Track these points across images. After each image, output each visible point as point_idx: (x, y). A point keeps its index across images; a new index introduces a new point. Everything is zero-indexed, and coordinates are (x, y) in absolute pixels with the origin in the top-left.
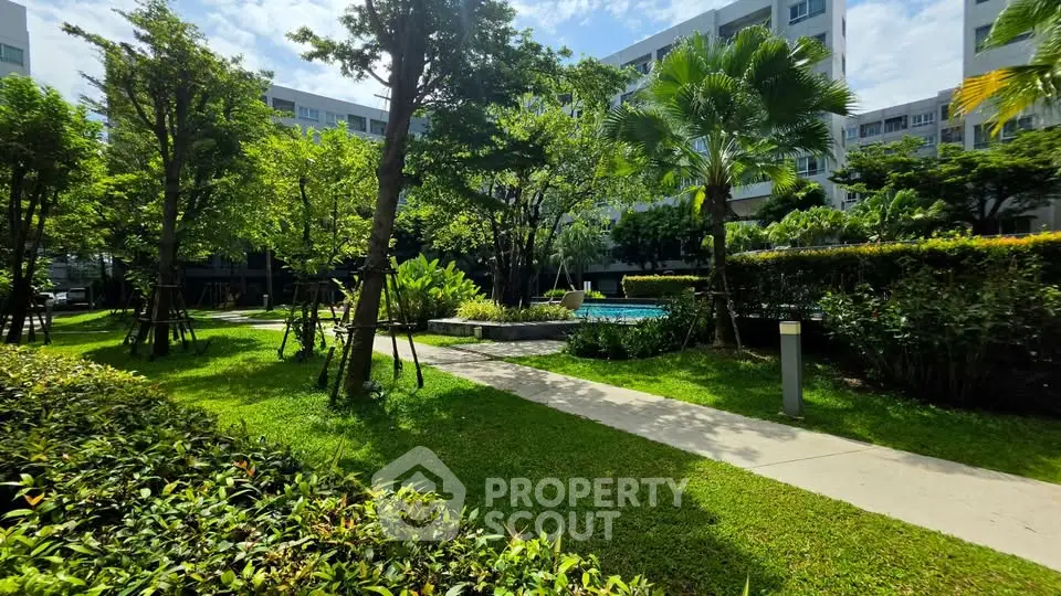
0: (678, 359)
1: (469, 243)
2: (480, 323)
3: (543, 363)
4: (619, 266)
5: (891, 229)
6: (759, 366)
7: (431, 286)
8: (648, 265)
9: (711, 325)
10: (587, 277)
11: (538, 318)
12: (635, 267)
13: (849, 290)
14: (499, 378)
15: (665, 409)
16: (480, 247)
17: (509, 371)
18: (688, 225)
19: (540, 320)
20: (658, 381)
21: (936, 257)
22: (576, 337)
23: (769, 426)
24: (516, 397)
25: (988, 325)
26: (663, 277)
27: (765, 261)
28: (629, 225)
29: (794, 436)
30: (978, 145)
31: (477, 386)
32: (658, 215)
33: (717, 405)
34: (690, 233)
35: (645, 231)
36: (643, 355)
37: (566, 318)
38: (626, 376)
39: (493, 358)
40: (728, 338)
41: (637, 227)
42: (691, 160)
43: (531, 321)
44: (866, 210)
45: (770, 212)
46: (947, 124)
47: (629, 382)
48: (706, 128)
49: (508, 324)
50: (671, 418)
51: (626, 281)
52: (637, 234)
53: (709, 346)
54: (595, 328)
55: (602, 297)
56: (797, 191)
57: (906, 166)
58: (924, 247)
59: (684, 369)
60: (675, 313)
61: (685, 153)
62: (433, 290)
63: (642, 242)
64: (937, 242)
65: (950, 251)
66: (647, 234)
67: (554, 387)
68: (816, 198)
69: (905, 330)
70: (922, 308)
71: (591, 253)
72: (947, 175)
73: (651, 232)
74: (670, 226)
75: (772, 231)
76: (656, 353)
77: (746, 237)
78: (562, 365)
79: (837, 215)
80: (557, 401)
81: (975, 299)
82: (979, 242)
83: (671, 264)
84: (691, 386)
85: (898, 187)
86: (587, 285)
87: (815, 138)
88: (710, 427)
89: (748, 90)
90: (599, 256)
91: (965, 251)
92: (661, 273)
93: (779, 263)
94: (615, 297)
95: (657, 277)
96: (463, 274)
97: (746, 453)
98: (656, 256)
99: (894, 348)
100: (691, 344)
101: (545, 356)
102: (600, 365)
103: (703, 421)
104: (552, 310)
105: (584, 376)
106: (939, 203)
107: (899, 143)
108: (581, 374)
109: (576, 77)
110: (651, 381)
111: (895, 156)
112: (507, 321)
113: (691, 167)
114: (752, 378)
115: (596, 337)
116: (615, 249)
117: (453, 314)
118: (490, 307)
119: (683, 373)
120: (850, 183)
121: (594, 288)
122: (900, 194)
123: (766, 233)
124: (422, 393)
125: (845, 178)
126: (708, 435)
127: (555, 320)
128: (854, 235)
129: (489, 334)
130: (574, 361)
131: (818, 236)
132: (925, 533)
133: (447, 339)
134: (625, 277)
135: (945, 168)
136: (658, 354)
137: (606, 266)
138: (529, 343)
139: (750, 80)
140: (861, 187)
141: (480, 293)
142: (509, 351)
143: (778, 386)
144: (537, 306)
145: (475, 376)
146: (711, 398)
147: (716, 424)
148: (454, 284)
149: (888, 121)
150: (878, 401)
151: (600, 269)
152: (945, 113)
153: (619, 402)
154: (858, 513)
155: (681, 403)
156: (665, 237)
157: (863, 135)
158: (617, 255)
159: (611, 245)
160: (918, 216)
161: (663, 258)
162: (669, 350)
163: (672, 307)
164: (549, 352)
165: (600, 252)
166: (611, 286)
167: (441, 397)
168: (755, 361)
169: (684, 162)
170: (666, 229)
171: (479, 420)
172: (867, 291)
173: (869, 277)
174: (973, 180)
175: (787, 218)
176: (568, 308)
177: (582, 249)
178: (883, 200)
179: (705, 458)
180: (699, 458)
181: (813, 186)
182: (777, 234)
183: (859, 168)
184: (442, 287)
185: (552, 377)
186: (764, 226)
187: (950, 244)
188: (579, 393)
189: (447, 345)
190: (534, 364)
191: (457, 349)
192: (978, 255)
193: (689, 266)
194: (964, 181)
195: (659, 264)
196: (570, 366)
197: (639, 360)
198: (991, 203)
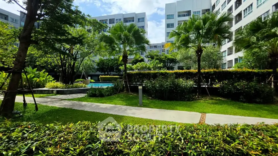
0: (117, 96)
1: (51, 64)
2: (55, 89)
3: (80, 100)
4: (98, 73)
5: (155, 68)
6: (134, 96)
7: (34, 77)
8: (106, 73)
9: (123, 87)
10: (89, 76)
11: (76, 87)
12: (103, 73)
13: (149, 80)
14: (66, 105)
15: (115, 107)
16: (56, 66)
17: (69, 103)
18: (116, 63)
19: (77, 88)
20: (112, 101)
21: (162, 74)
22: (90, 92)
23: (137, 108)
24: (74, 110)
25: (169, 86)
26: (110, 76)
27: (135, 73)
28: (101, 62)
29: (141, 109)
30: (167, 54)
31: (59, 108)
32: (109, 60)
33: (126, 105)
34: (117, 66)
35: (106, 64)
36: (108, 95)
37: (85, 87)
38: (105, 101)
39: (62, 100)
40: (127, 90)
41: (103, 63)
42: (119, 49)
43: (74, 88)
44: (151, 64)
45: (134, 62)
46: (163, 49)
47: (106, 102)
48: (123, 43)
49: (66, 89)
50: (117, 109)
51: (101, 77)
52: (103, 65)
53: (123, 92)
54: (95, 89)
55: (94, 81)
56: (139, 58)
57: (157, 56)
58: (160, 72)
59: (118, 98)
60: (115, 85)
61: (118, 47)
62: (35, 79)
63: (105, 67)
64: (162, 71)
65: (164, 73)
66: (106, 65)
67: (85, 105)
68: (142, 60)
69: (158, 87)
70: (160, 83)
71: (90, 69)
72: (163, 58)
73: (107, 65)
74: (112, 63)
75: (134, 67)
76: (111, 95)
77: (129, 67)
78: (86, 100)
79: (146, 64)
80: (87, 109)
81: (167, 81)
82: (168, 71)
83: (112, 73)
84: (120, 102)
85: (156, 60)
86: (89, 78)
87: (143, 49)
88: (126, 110)
89: (132, 36)
90: (93, 70)
91: (166, 73)
92: (110, 75)
93: (137, 74)
94: (98, 81)
95: (108, 76)
96: (48, 73)
97: (134, 114)
98: (108, 71)
99: (157, 91)
100: (119, 92)
101: (80, 98)
102: (97, 99)
103: (124, 109)
104: (81, 85)
105: (93, 102)
106: (162, 63)
107: (156, 51)
108: (92, 102)
109: (91, 22)
110: (111, 102)
111: (155, 53)
112: (65, 88)
113: (119, 51)
114: (133, 98)
115: (96, 92)
116: (97, 68)
117: (44, 87)
118: (59, 84)
119: (118, 99)
120: (149, 58)
121: (91, 79)
122: (156, 61)
123: (133, 67)
124: (38, 112)
125: (147, 57)
126: (126, 112)
127: (81, 88)
128: (149, 69)
129: (59, 93)
130: (90, 99)
131: (143, 68)
132: (162, 121)
133: (42, 95)
134: (100, 76)
135: (163, 57)
136: (112, 95)
137: (95, 73)
138: (74, 95)
139: (132, 34)
140: (150, 59)
141: (54, 80)
142: (67, 97)
143: (138, 100)
144: (75, 84)
145: (57, 105)
146: (125, 104)
147: (127, 109)
148: (43, 77)
149: (154, 46)
150: (154, 101)
151: (93, 73)
152: (163, 46)
153: (104, 107)
154: (153, 120)
155: (119, 106)
156: (111, 66)
157: (150, 48)
158: (98, 70)
159: (96, 67)
160: (159, 66)
161: (110, 71)
162: (114, 94)
163: (115, 84)
164: (81, 97)
165: (93, 69)
166: (96, 78)
167: (47, 112)
168: (133, 95)
169: (117, 49)
170: (111, 64)
171: (64, 117)
172: (152, 80)
173: (153, 77)
174: (167, 60)
175: (137, 64)
176: (86, 84)
177: (88, 68)
178: (154, 62)
179: (126, 116)
180: (124, 116)
181: (142, 58)
182: (136, 67)
183: (150, 55)
184: (39, 78)
185: (84, 103)
186: (133, 65)
187: (164, 71)
188: (93, 106)
189: (43, 97)
190: (77, 100)
191: (47, 98)
192: (168, 74)
193: (116, 74)
194: (165, 60)
195: (109, 73)
196: (89, 100)
197: (107, 97)
198: (169, 64)
